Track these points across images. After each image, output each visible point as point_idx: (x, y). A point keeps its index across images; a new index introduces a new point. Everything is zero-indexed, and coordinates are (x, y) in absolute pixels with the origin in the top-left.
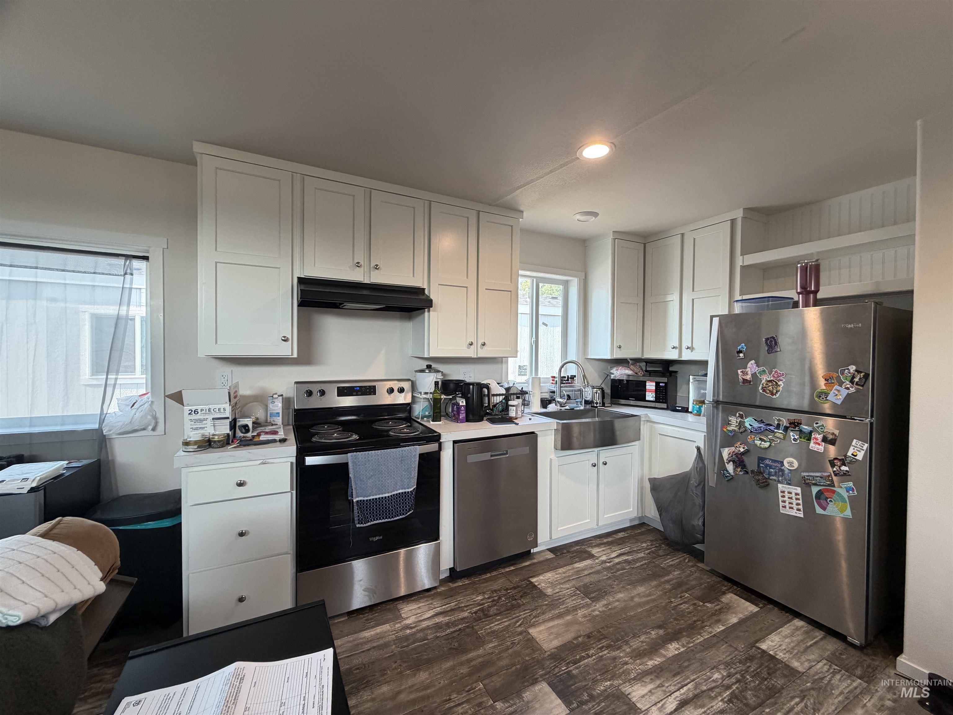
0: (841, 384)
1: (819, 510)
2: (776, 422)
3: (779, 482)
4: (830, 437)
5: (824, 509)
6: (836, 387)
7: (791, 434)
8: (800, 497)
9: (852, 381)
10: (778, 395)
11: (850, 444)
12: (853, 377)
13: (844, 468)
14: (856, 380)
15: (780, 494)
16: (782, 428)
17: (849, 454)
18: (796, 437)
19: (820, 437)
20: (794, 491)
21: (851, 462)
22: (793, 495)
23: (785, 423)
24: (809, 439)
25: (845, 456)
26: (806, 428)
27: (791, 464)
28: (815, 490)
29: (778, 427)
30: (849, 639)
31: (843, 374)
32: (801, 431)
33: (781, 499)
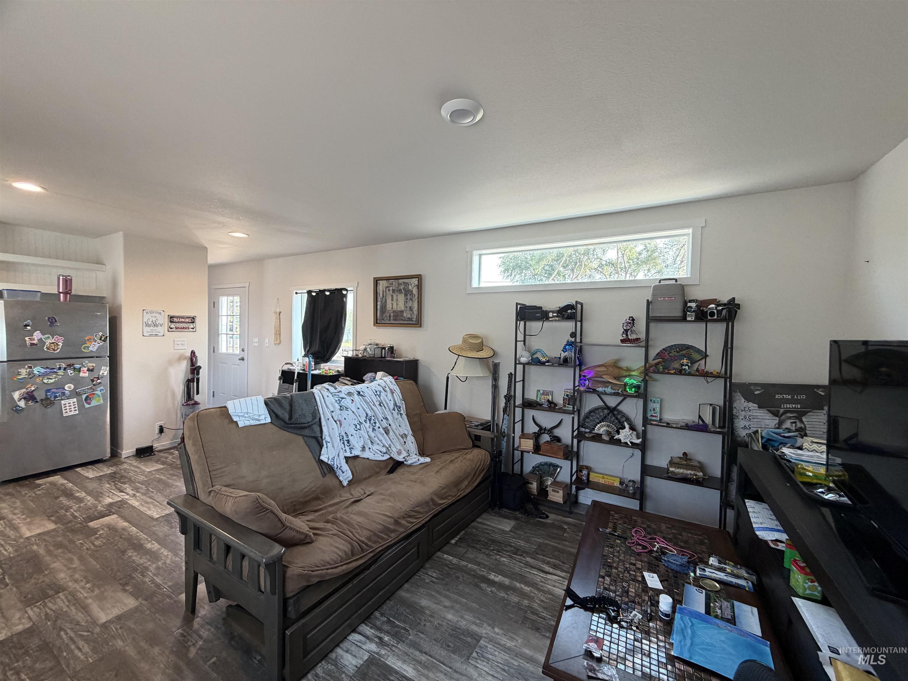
0: (95, 341)
1: (87, 406)
2: (58, 366)
3: (62, 400)
4: (91, 368)
5: (89, 404)
6: (94, 343)
7: (69, 371)
8: (76, 403)
9: (100, 339)
10: (58, 351)
11: (101, 369)
12: (101, 338)
13: (99, 381)
14: (103, 339)
15: (63, 406)
16: (62, 369)
17: (101, 374)
18: (72, 372)
19: (86, 369)
20: (71, 402)
21: (102, 377)
22: (72, 404)
23: (64, 366)
24: (80, 372)
25: (99, 375)
26: (77, 366)
27: (70, 387)
28: (84, 397)
29: (60, 368)
30: (104, 459)
31: (96, 336)
32: (74, 368)
33: (63, 408)
